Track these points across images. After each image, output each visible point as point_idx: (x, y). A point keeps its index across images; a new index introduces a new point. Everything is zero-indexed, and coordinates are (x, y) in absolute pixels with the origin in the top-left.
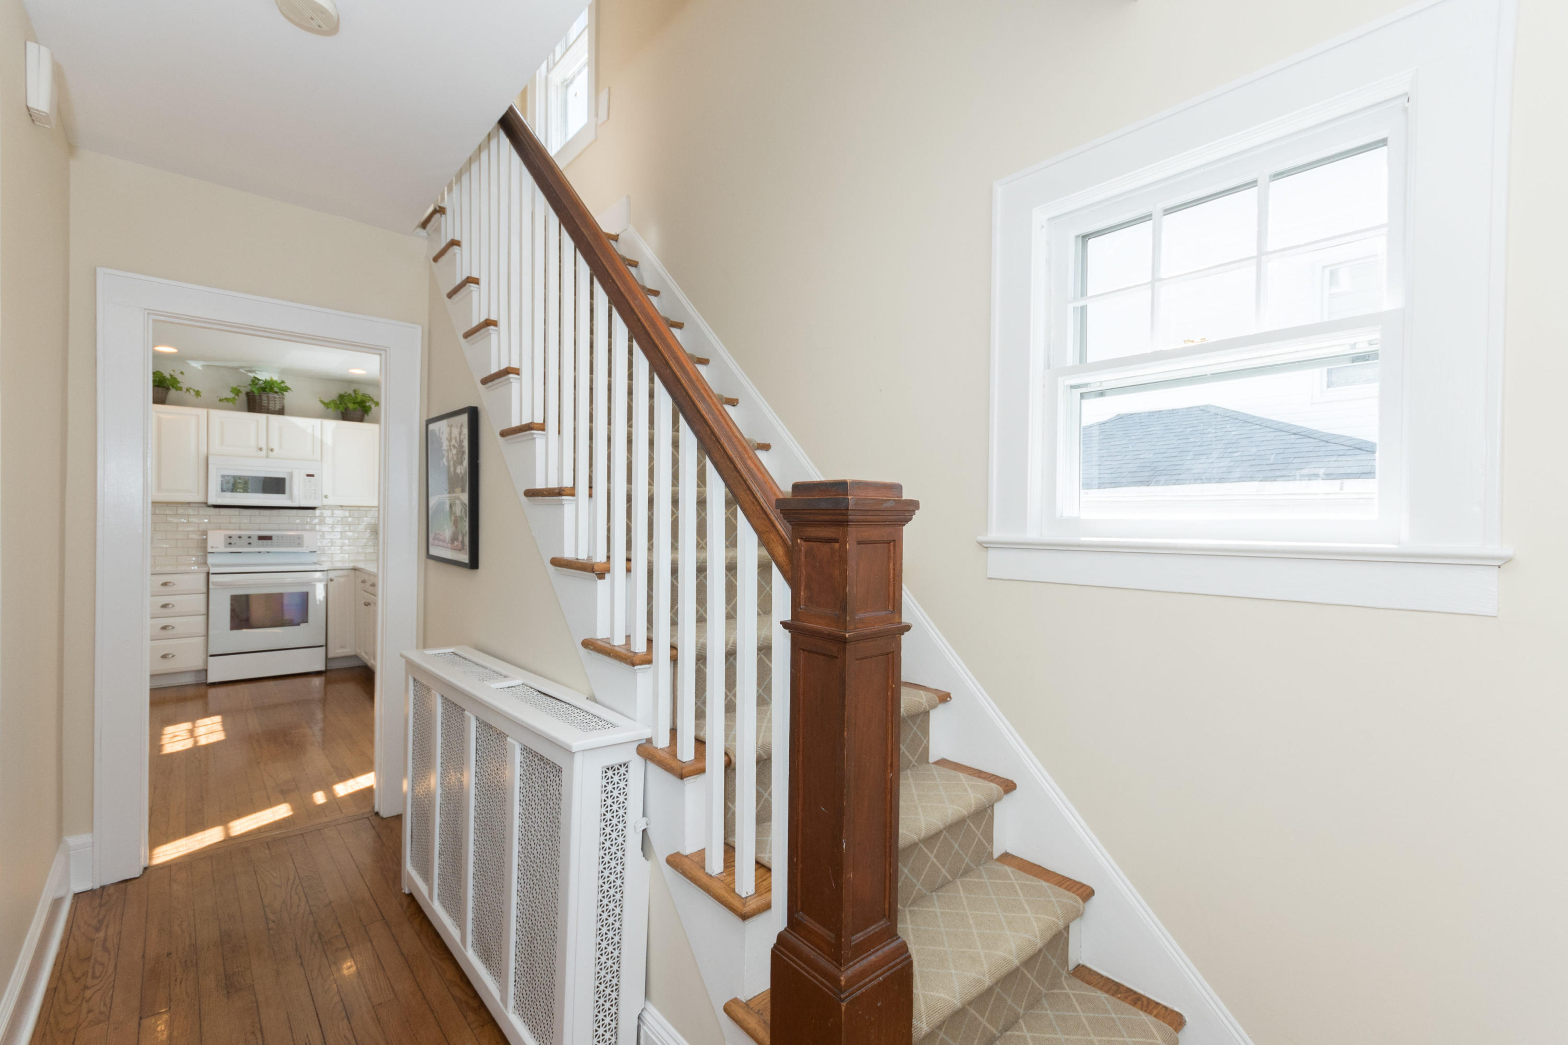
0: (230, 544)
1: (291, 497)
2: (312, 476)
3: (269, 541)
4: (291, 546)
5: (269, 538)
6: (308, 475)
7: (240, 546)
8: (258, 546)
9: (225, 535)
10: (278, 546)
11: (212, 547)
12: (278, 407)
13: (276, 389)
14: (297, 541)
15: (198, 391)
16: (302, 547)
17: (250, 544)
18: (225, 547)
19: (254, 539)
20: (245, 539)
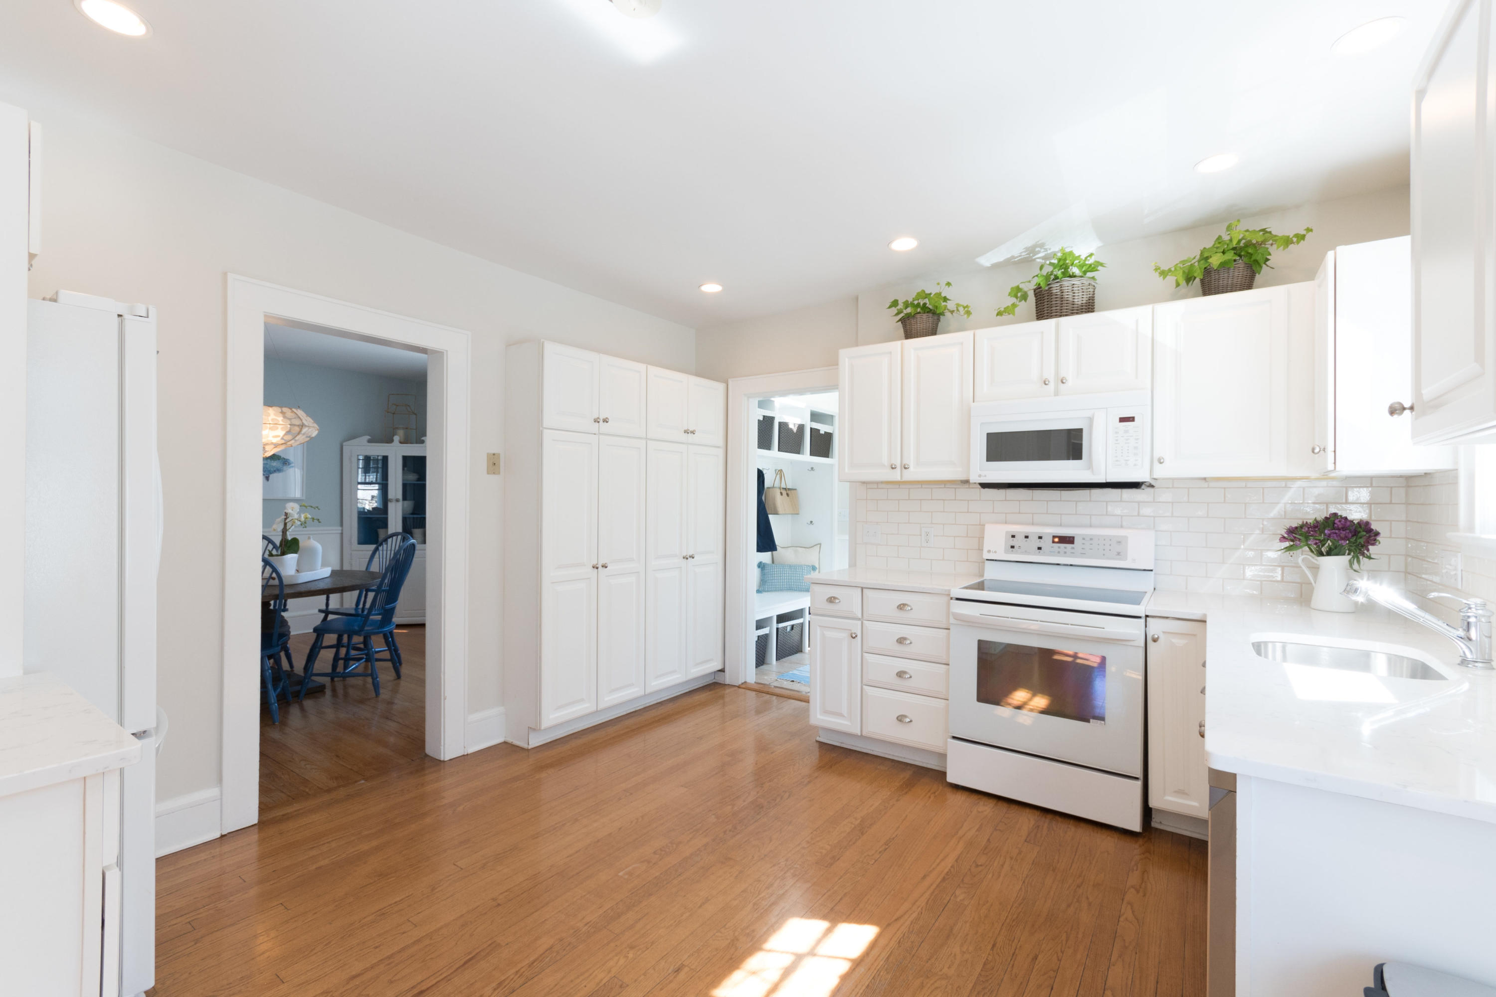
0: (1013, 547)
1: (1090, 467)
2: (1131, 419)
3: (1069, 546)
4: (1104, 556)
5: (1067, 540)
6: (1122, 420)
7: (1026, 552)
8: (1051, 554)
9: (1007, 533)
10: (1083, 555)
11: (989, 551)
12: (1080, 299)
13: (1075, 270)
14: (1119, 547)
15: (967, 306)
16: (1125, 559)
17: (1040, 548)
18: (1006, 552)
19: (1047, 543)
20: (1033, 539)
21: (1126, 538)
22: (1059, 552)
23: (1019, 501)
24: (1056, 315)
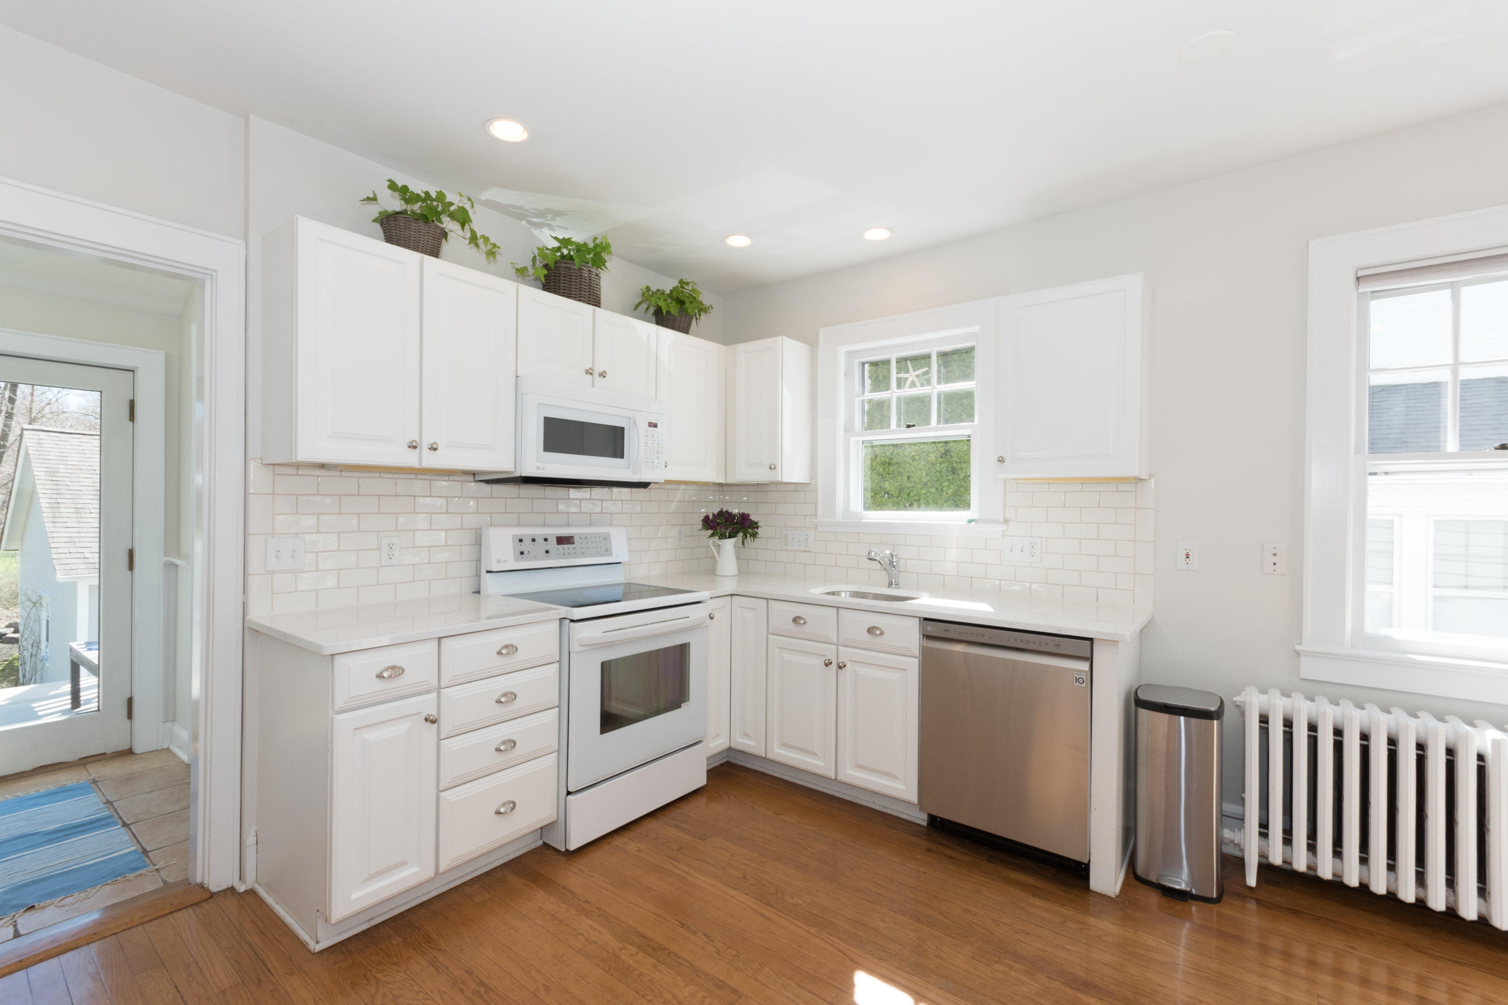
0: (522, 552)
1: (630, 466)
2: (655, 426)
3: (569, 546)
4: (597, 554)
5: (568, 540)
6: (651, 425)
7: (535, 558)
8: (557, 557)
9: (514, 536)
10: (583, 555)
11: (499, 561)
14: (604, 544)
15: (494, 246)
16: (611, 555)
17: (547, 552)
18: (516, 560)
19: (552, 544)
20: (539, 540)
21: (608, 534)
22: (564, 554)
23: (532, 499)
24: (575, 298)
